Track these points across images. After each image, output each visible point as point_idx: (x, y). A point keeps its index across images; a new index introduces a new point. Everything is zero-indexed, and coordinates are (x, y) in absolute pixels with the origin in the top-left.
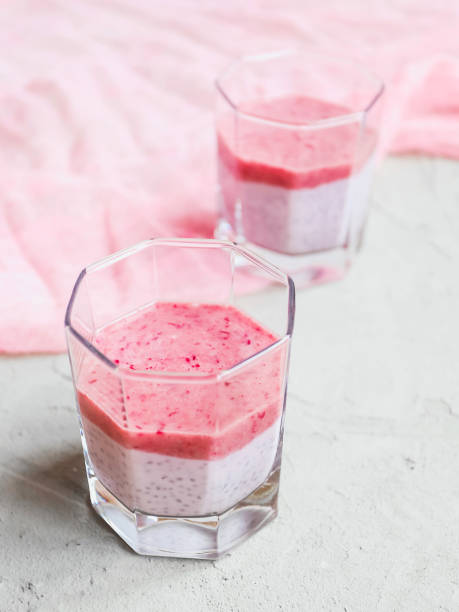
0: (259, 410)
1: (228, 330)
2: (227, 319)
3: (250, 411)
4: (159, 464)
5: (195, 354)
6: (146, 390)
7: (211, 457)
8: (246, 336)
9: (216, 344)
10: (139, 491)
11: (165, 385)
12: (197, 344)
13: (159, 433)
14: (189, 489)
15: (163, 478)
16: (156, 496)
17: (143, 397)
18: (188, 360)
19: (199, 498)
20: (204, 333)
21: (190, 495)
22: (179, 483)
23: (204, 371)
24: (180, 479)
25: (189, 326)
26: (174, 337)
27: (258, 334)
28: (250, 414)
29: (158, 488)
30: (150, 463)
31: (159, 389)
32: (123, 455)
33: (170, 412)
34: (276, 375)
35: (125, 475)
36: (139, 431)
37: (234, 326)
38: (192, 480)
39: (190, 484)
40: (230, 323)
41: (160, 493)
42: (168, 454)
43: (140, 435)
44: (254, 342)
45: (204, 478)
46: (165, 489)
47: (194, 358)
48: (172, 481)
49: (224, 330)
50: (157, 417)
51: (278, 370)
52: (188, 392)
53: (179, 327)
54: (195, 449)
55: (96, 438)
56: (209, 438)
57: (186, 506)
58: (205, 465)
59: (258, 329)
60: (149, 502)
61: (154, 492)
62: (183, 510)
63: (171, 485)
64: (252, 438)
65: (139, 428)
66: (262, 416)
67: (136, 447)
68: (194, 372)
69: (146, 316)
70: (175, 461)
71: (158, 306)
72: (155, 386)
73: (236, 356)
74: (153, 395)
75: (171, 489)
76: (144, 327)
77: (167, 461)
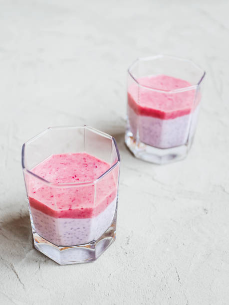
0: (109, 194)
1: (86, 163)
2: (84, 159)
3: (105, 195)
4: (70, 223)
5: (76, 174)
6: (59, 192)
7: (92, 217)
8: (94, 164)
9: (83, 169)
10: (60, 236)
11: (67, 189)
12: (75, 170)
13: (70, 209)
14: (83, 232)
15: (71, 229)
16: (68, 238)
17: (59, 195)
18: (73, 177)
19: (87, 235)
20: (77, 165)
21: (83, 235)
22: (78, 230)
23: (81, 181)
24: (78, 228)
25: (69, 163)
26: (64, 169)
27: (100, 163)
28: (106, 196)
29: (69, 234)
30: (66, 223)
31: (65, 191)
32: (54, 221)
33: (72, 200)
34: (112, 178)
35: (54, 230)
36: (61, 210)
37: (88, 161)
38: (84, 228)
39: (83, 230)
40: (86, 160)
41: (70, 236)
42: (74, 218)
43: (62, 211)
44: (98, 167)
45: (89, 226)
46: (72, 234)
47: (76, 176)
48: (75, 230)
49: (84, 163)
50: (67, 203)
51: (112, 176)
52: (77, 191)
53: (65, 164)
54: (86, 214)
55: (39, 216)
56: (91, 208)
57: (81, 240)
58: (90, 220)
59: (99, 161)
60: (65, 241)
61: (67, 236)
62: (79, 242)
63: (74, 232)
64: (107, 206)
65: (61, 208)
66: (110, 196)
67: (60, 217)
68: (77, 182)
69: (49, 161)
70: (77, 220)
71: (53, 157)
72: (62, 190)
73: (93, 173)
74: (63, 194)
75: (75, 233)
76: (50, 167)
77: (73, 221)
